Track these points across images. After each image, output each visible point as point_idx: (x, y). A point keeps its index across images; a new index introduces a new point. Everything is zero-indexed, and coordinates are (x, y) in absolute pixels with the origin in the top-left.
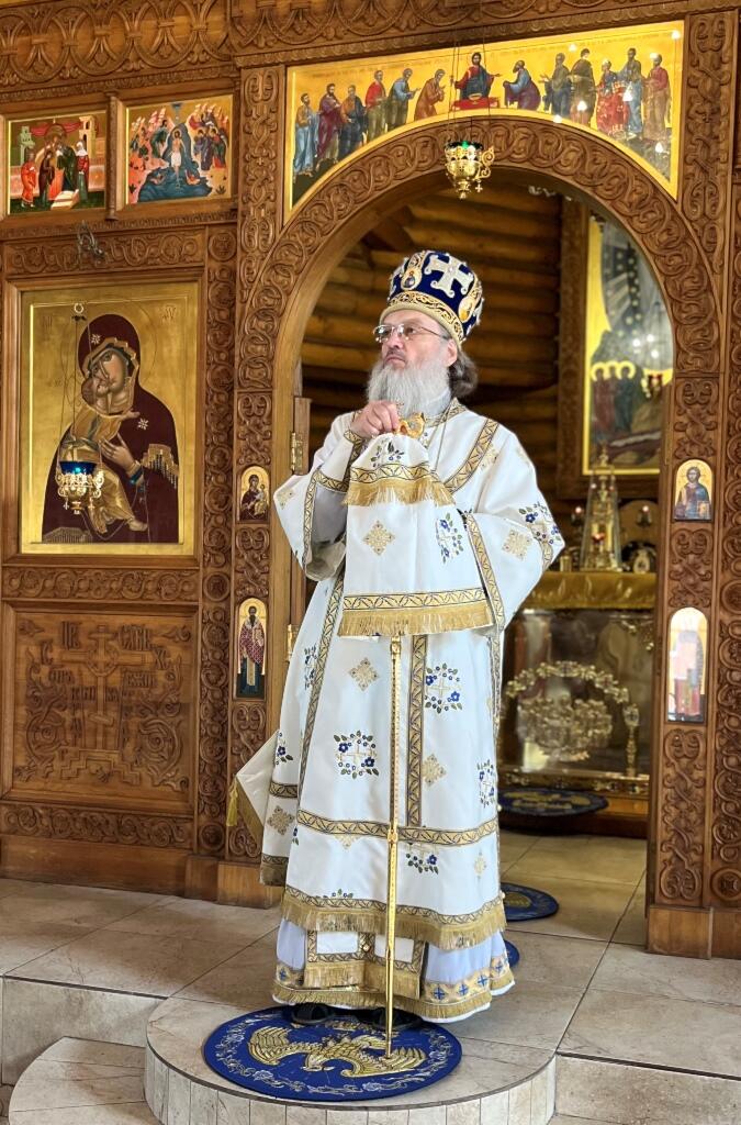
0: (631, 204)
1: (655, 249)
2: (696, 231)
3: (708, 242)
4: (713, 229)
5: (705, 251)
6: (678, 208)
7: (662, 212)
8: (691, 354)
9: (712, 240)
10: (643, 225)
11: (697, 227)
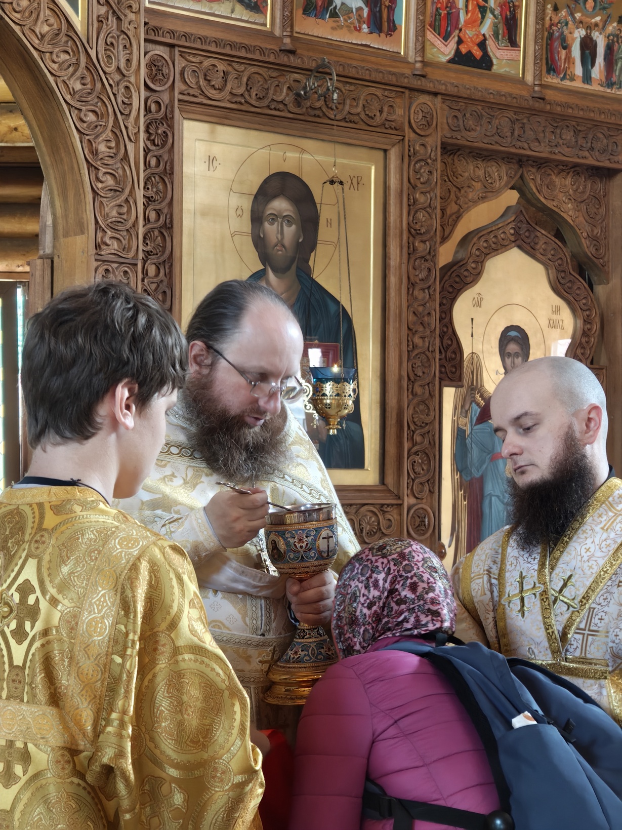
0: (43, 36)
1: (68, 98)
2: (110, 85)
3: (123, 103)
4: (127, 88)
5: (122, 114)
6: (93, 53)
7: (76, 53)
8: (109, 233)
9: (126, 100)
10: (55, 66)
11: (111, 82)
